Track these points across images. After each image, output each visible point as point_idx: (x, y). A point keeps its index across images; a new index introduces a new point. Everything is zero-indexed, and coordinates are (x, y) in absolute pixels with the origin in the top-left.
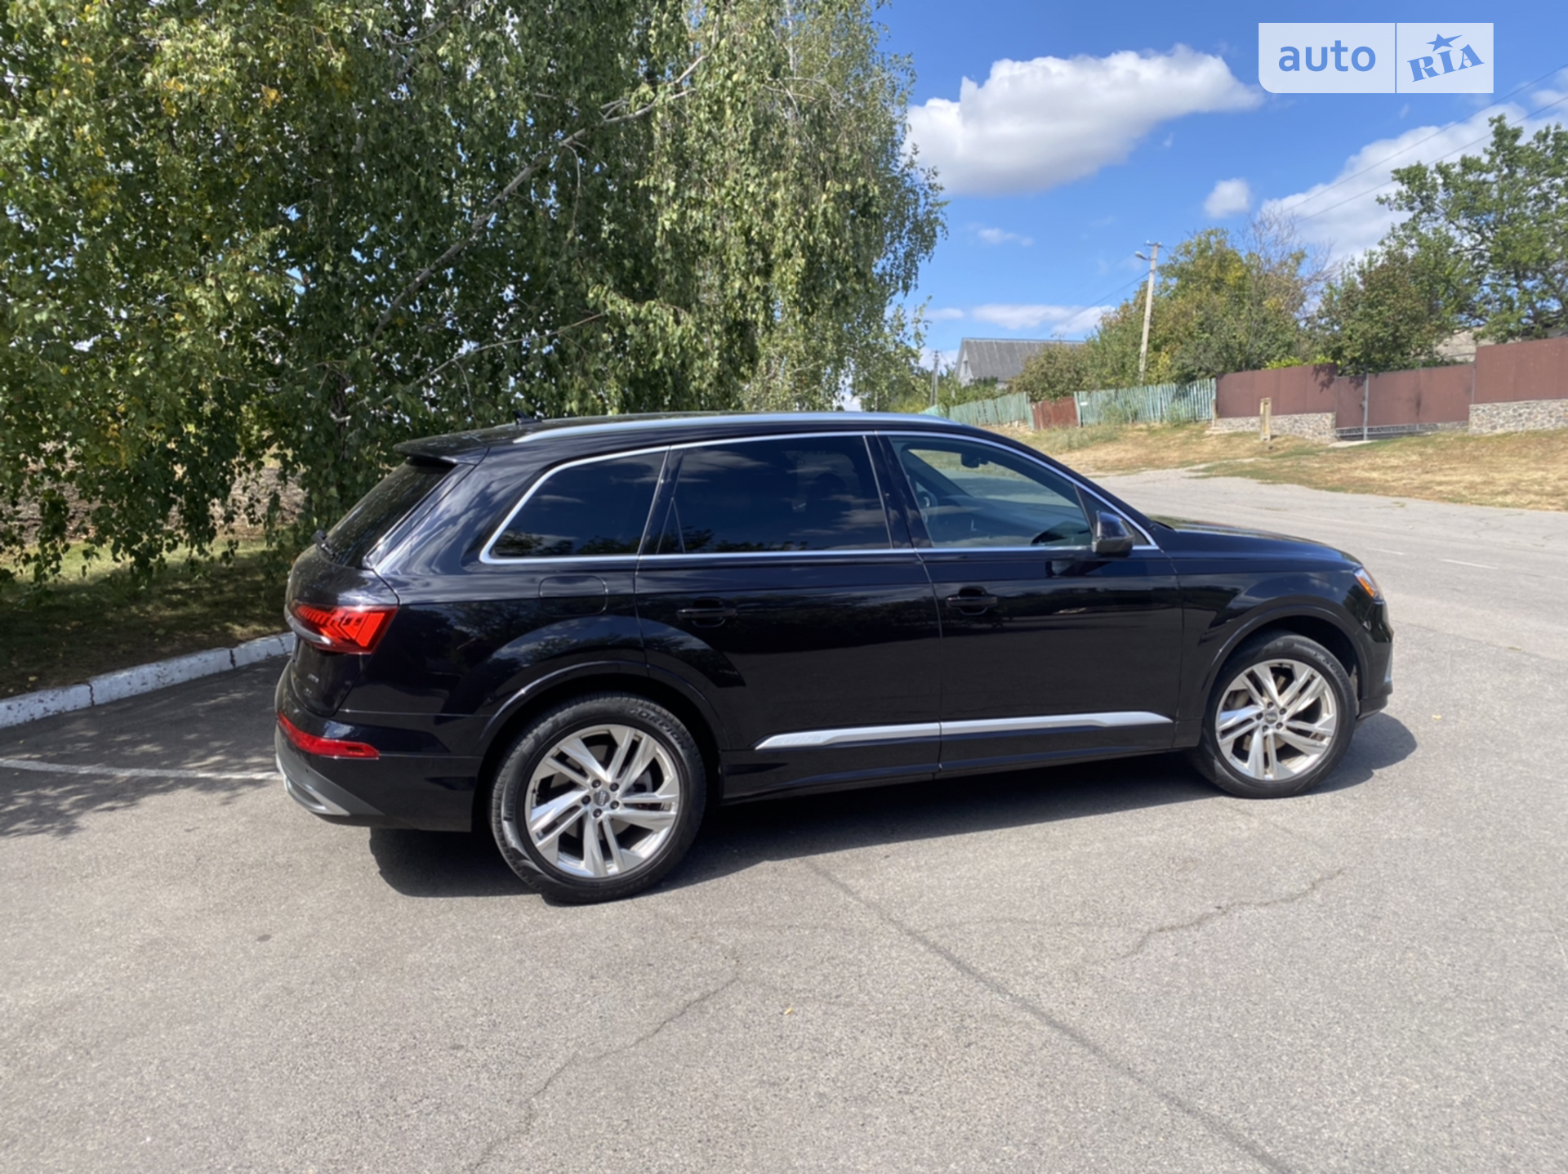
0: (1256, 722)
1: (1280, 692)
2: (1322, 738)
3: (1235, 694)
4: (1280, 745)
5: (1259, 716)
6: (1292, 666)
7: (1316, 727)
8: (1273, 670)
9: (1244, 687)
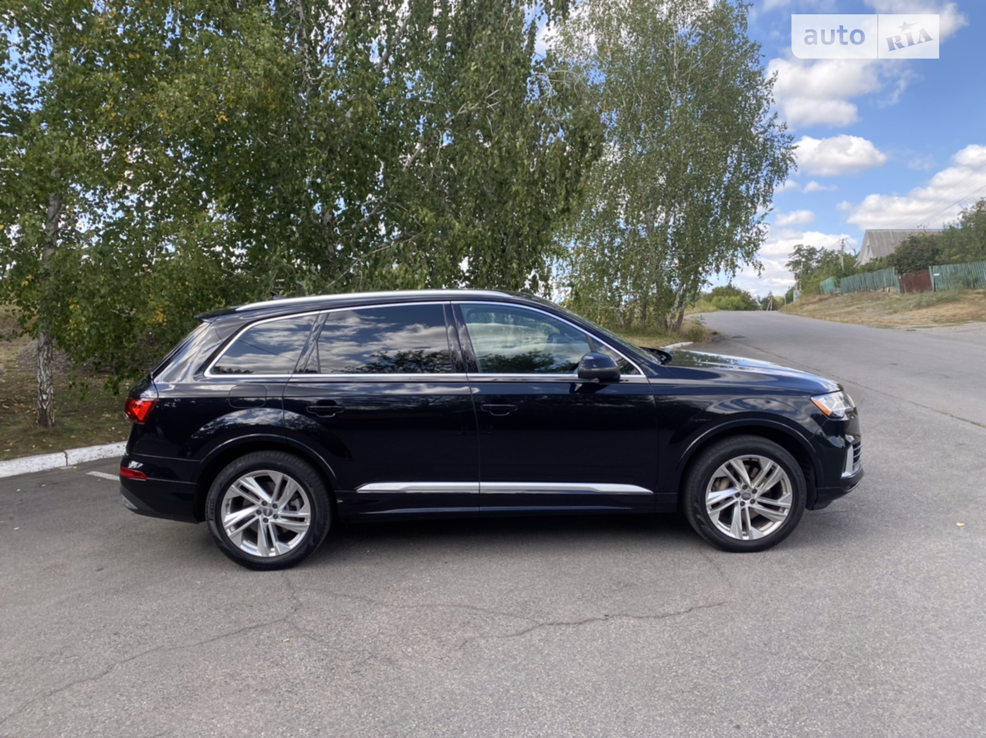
0: (736, 500)
1: (752, 479)
2: (784, 509)
3: (720, 480)
4: (754, 516)
5: (738, 495)
6: (758, 459)
7: (779, 502)
8: (745, 463)
9: (725, 475)
